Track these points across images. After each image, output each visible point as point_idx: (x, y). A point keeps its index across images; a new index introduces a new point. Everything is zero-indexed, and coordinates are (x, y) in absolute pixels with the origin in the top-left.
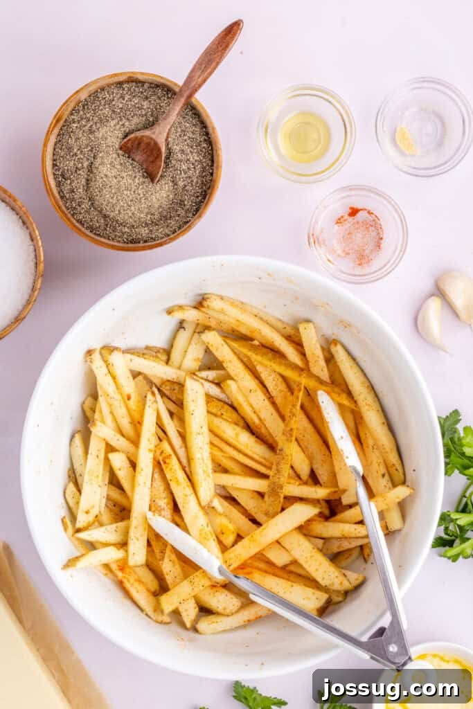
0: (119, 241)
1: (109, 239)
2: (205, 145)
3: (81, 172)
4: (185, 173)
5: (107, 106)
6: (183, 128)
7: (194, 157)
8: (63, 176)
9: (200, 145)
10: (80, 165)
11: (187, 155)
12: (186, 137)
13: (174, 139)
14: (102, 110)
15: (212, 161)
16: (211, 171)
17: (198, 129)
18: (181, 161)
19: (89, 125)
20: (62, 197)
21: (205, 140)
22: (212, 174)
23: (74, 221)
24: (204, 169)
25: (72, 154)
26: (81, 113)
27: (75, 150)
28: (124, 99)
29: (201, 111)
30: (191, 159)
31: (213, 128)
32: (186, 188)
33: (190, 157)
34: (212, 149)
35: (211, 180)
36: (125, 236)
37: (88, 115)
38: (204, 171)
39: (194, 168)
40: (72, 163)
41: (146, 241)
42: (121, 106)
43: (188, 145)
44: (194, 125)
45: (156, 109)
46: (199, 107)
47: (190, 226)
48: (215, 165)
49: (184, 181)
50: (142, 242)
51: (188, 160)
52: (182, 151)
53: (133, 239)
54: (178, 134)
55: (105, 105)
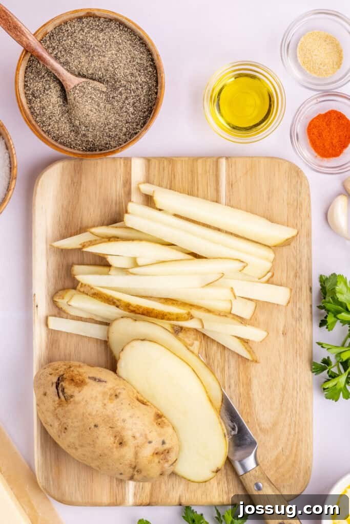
0: (79, 150)
1: (71, 148)
2: (151, 69)
3: (49, 92)
4: (134, 92)
5: (70, 37)
6: (133, 55)
7: (142, 79)
8: (33, 95)
9: (146, 69)
10: (47, 86)
11: (136, 77)
12: (134, 63)
13: (125, 65)
14: (65, 41)
15: (157, 82)
16: (156, 91)
17: (145, 56)
18: (131, 82)
19: (55, 53)
20: (32, 113)
21: (151, 65)
22: (156, 93)
23: (42, 133)
24: (150, 89)
25: (40, 76)
26: (48, 42)
27: (43, 74)
28: (83, 32)
29: (148, 41)
30: (139, 81)
31: (158, 55)
32: (135, 105)
33: (139, 79)
34: (157, 73)
35: (156, 98)
36: (84, 144)
37: (54, 45)
38: (149, 91)
39: (142, 88)
40: (40, 85)
41: (101, 150)
42: (81, 37)
43: (137, 70)
44: (141, 53)
45: (110, 40)
46: (145, 38)
47: (138, 137)
48: (159, 85)
49: (133, 99)
50: (97, 151)
51: (137, 81)
52: (132, 74)
53: (91, 148)
54: (128, 60)
55: (68, 36)
